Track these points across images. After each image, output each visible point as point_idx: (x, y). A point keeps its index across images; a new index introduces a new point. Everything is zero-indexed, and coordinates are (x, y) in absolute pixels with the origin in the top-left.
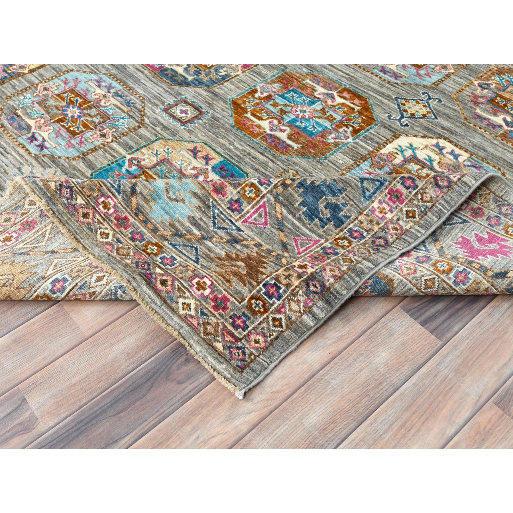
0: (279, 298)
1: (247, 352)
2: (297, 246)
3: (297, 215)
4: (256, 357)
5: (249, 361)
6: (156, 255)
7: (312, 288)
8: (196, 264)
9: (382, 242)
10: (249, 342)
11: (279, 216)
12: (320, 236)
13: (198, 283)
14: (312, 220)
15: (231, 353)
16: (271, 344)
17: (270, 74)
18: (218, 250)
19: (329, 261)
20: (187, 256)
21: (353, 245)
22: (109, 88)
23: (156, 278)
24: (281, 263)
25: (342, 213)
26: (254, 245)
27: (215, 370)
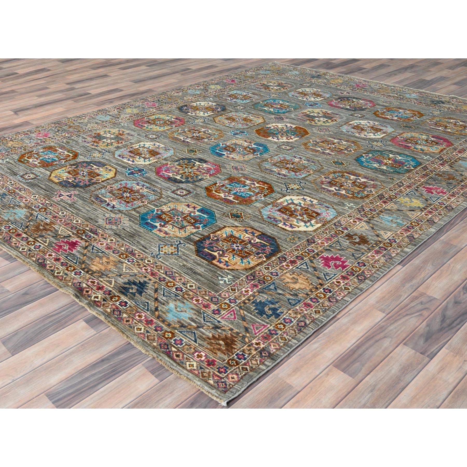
0: (245, 359)
1: (228, 383)
2: (254, 329)
3: (253, 314)
4: (233, 386)
5: (229, 388)
6: (171, 338)
7: (264, 355)
8: (195, 343)
9: (303, 324)
10: (228, 379)
11: (243, 315)
12: (267, 323)
13: (198, 355)
14: (262, 316)
15: (218, 385)
16: (242, 378)
17: (223, 177)
18: (207, 333)
19: (273, 339)
20: (189, 338)
21: (286, 328)
22: (143, 186)
23: (173, 354)
24: (245, 341)
25: (278, 311)
26: (229, 330)
27: (209, 393)
